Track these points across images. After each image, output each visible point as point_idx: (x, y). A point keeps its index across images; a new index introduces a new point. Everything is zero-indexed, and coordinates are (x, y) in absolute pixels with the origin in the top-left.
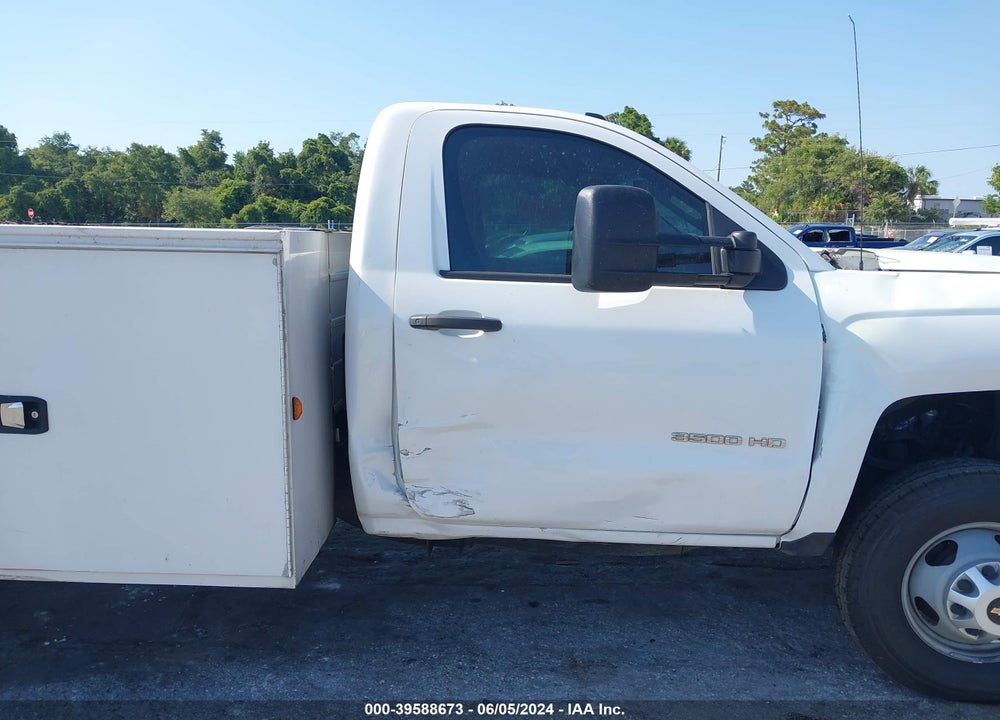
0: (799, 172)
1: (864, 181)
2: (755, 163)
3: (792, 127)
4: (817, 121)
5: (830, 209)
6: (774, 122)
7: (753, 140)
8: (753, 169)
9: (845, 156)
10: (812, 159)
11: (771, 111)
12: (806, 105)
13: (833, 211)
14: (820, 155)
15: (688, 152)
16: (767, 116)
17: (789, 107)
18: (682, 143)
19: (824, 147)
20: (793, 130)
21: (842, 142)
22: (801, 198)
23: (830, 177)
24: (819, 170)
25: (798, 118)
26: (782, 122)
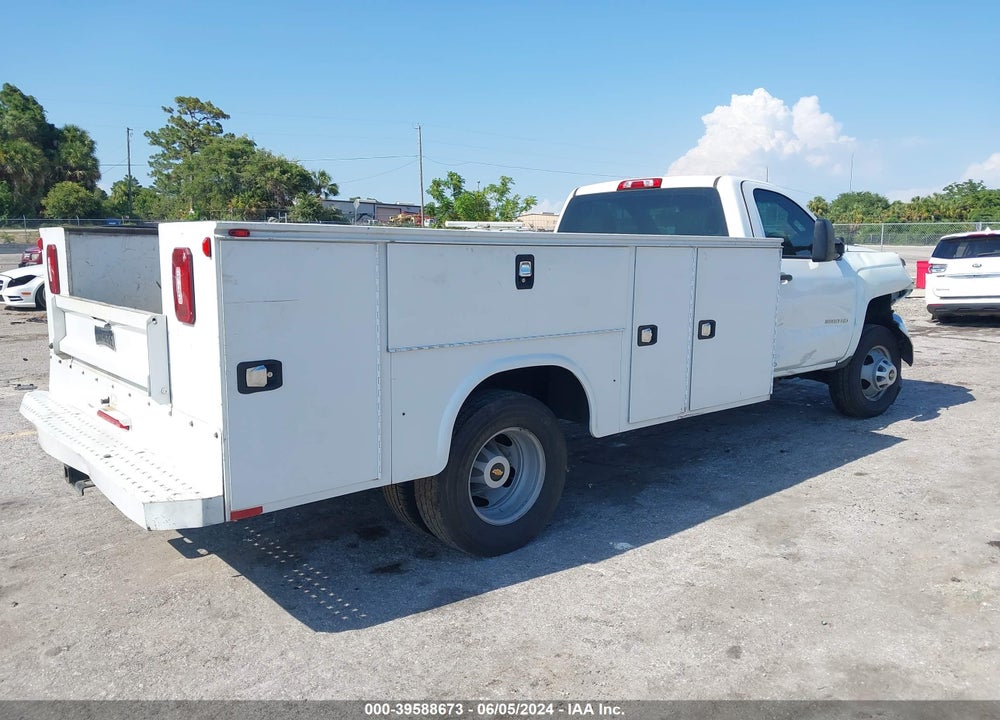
0: (214, 170)
1: (277, 182)
2: (152, 157)
3: (198, 125)
4: (221, 121)
5: (250, 207)
6: (180, 118)
7: (147, 134)
8: (151, 164)
9: (258, 157)
10: (225, 158)
11: (176, 107)
12: (210, 104)
13: (254, 209)
14: (232, 154)
15: (93, 142)
16: (170, 111)
17: (192, 105)
18: (84, 132)
19: (234, 147)
20: (201, 127)
21: (251, 144)
22: (219, 196)
23: (245, 176)
24: (234, 169)
25: (202, 116)
26: (188, 118)
